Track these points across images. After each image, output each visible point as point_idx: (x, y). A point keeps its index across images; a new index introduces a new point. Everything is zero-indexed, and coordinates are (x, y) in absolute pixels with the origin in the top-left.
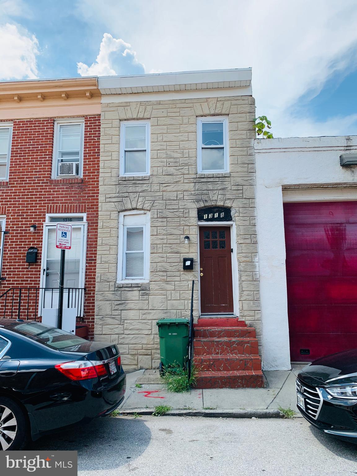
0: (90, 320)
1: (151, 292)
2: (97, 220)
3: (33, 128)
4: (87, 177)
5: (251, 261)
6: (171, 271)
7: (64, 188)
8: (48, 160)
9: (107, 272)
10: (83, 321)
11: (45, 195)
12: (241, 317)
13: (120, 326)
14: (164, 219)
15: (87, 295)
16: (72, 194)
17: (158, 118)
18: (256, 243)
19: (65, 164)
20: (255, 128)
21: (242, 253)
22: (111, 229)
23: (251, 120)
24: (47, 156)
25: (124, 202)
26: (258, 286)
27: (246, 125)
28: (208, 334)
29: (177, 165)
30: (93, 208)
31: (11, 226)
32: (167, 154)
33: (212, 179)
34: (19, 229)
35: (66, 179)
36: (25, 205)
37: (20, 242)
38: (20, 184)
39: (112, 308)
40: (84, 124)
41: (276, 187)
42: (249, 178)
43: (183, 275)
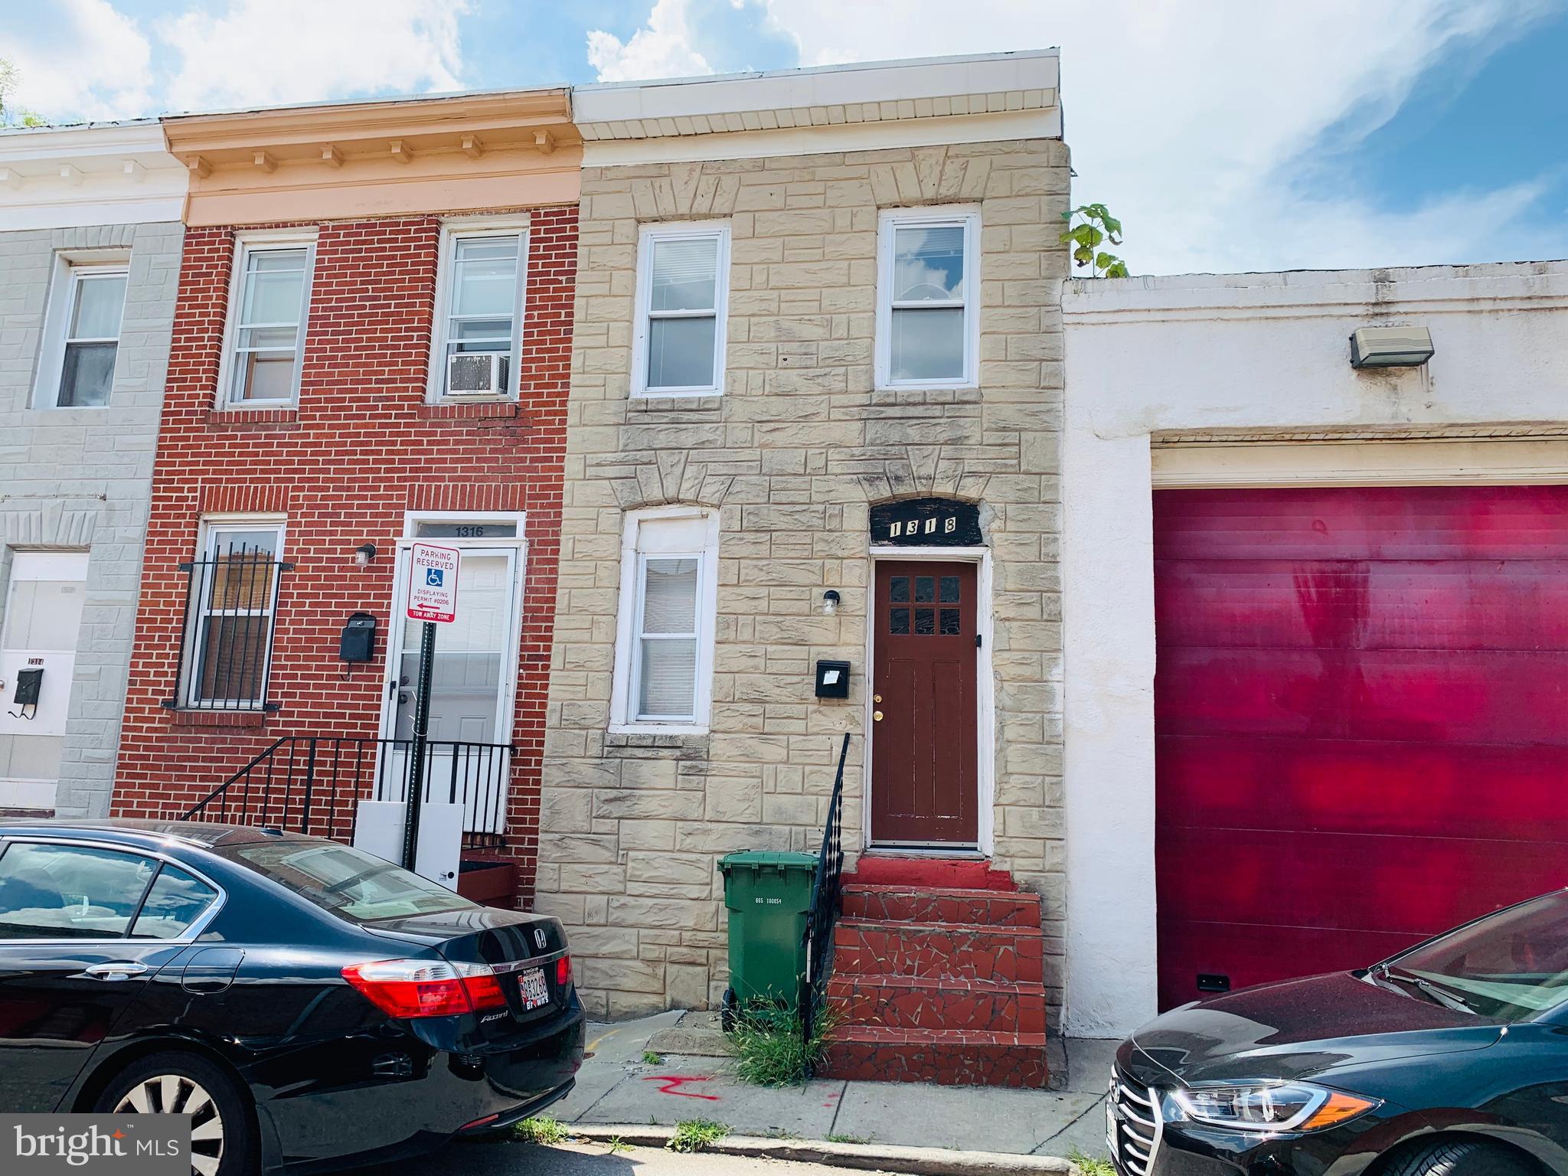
0: (526, 846)
1: (714, 764)
2: (557, 533)
3: (376, 245)
4: (531, 400)
5: (1038, 676)
6: (777, 702)
7: (461, 433)
8: (416, 346)
9: (581, 696)
10: (504, 847)
11: (405, 452)
12: (998, 859)
13: (615, 869)
14: (763, 535)
15: (518, 768)
16: (483, 451)
17: (757, 215)
18: (1056, 618)
19: (469, 359)
20: (1068, 244)
21: (1009, 650)
22: (598, 562)
23: (1054, 219)
24: (415, 334)
25: (642, 478)
26: (1059, 759)
27: (1038, 236)
28: (884, 906)
29: (809, 363)
30: (548, 497)
31: (301, 546)
32: (779, 329)
33: (921, 408)
34: (325, 556)
35: (470, 406)
36: (345, 484)
37: (325, 596)
38: (330, 418)
39: (591, 812)
40: (529, 232)
41: (1131, 435)
42: (1043, 407)
43: (814, 715)
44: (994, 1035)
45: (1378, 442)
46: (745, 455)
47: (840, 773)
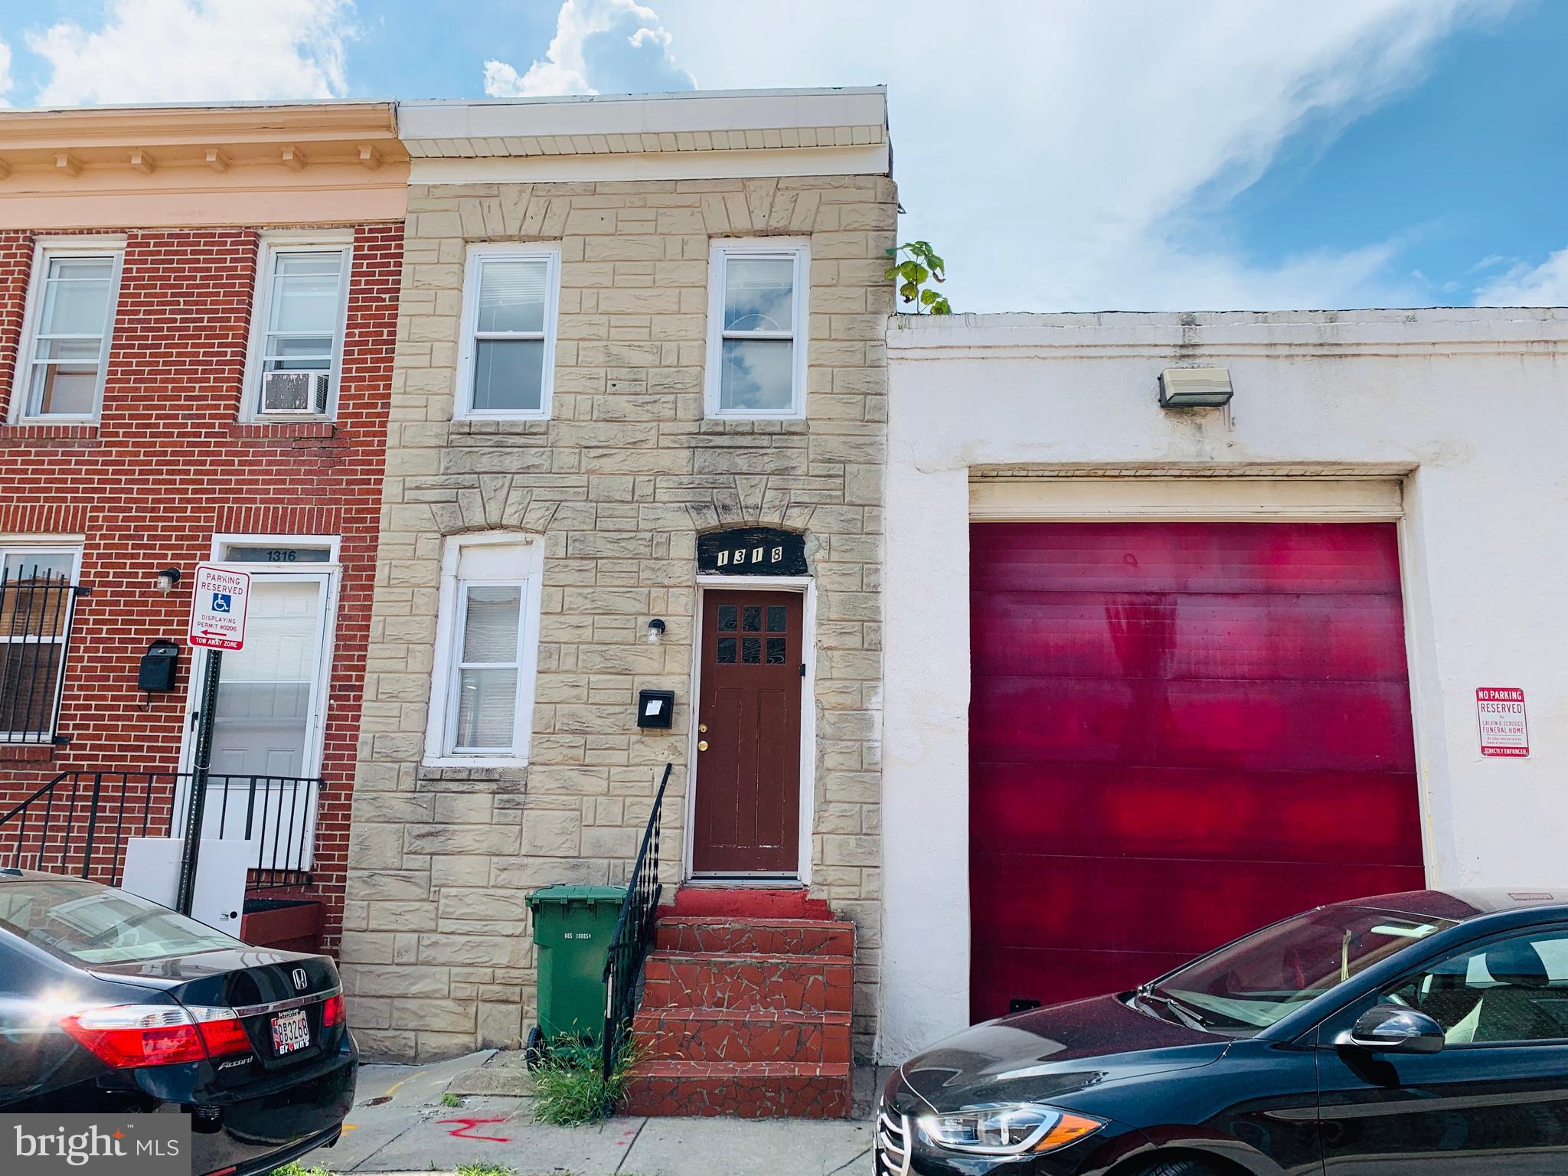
0: (334, 883)
1: (532, 798)
2: (373, 559)
3: (189, 257)
4: (349, 421)
5: (858, 704)
6: (599, 733)
7: (274, 453)
8: (230, 363)
9: (393, 728)
10: (310, 885)
11: (215, 472)
12: (816, 887)
13: (427, 906)
14: (588, 562)
15: (327, 802)
16: (298, 472)
17: (588, 239)
18: (877, 647)
19: (285, 377)
20: (894, 280)
21: (831, 679)
22: (416, 589)
23: (880, 255)
24: (229, 350)
25: (463, 502)
26: (876, 787)
27: (866, 270)
28: (698, 938)
29: (638, 389)
30: (364, 520)
31: (99, 569)
32: (609, 354)
33: (749, 437)
34: (125, 580)
35: (285, 426)
36: (149, 505)
37: (124, 622)
38: (135, 435)
39: (403, 848)
40: (352, 248)
41: (950, 470)
42: (867, 440)
43: (636, 745)
44: (798, 1066)
45: (1185, 479)
46: (571, 480)
47: (658, 803)
